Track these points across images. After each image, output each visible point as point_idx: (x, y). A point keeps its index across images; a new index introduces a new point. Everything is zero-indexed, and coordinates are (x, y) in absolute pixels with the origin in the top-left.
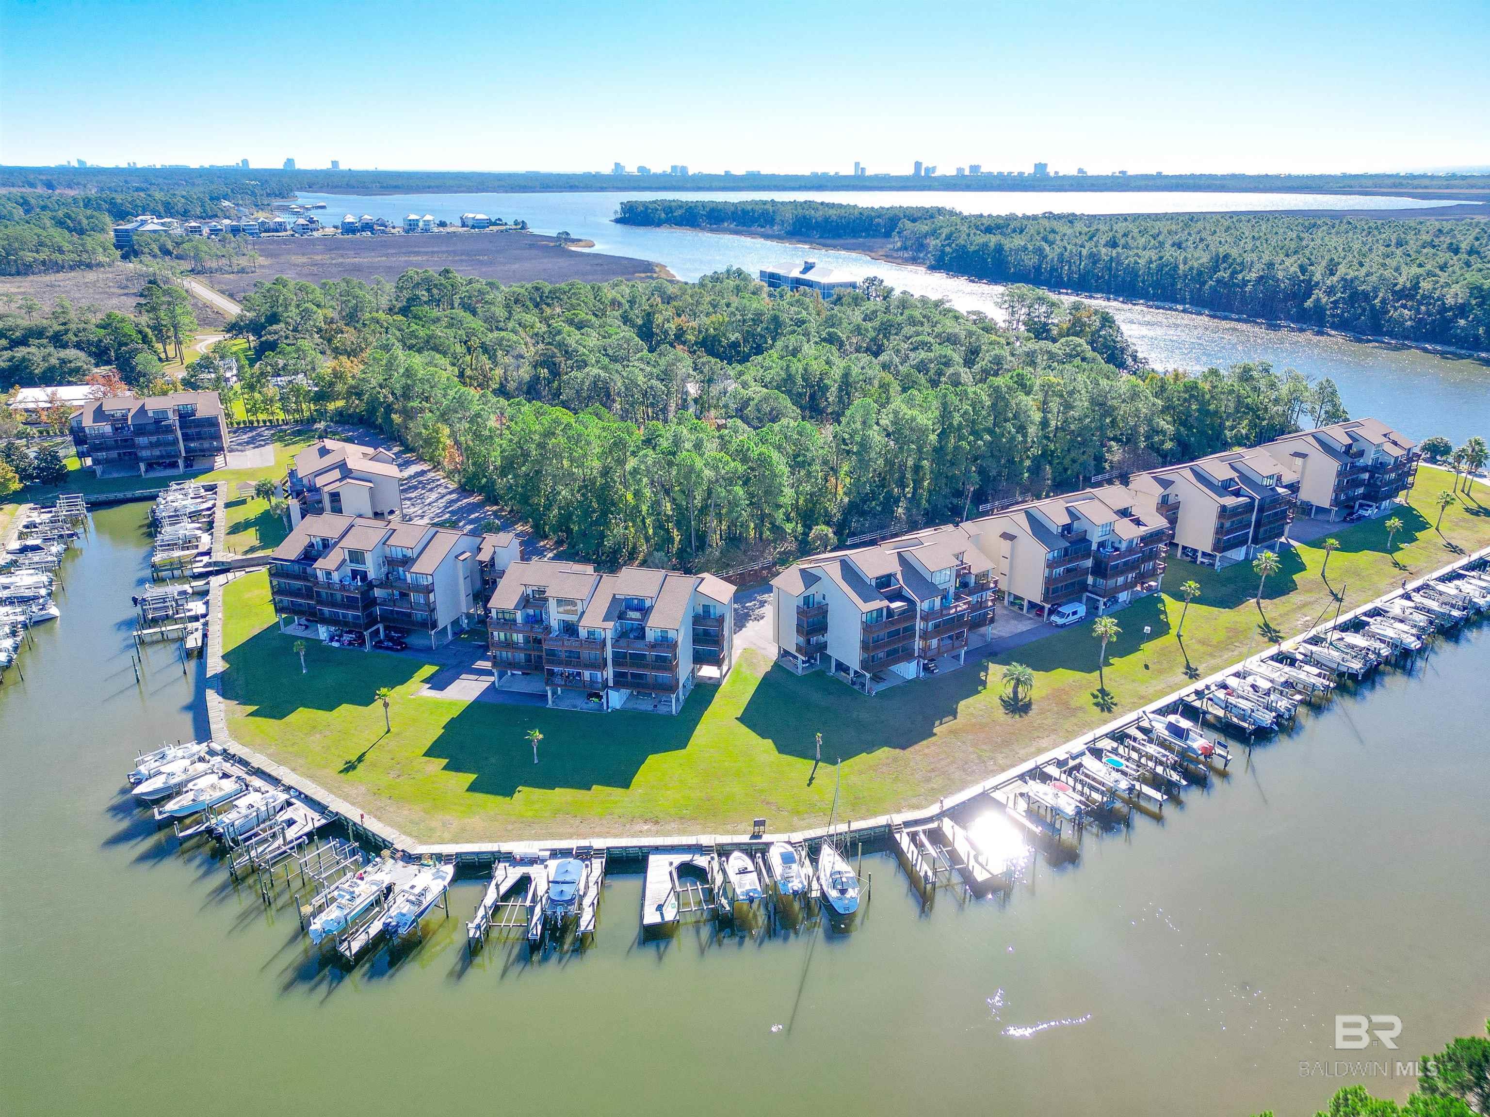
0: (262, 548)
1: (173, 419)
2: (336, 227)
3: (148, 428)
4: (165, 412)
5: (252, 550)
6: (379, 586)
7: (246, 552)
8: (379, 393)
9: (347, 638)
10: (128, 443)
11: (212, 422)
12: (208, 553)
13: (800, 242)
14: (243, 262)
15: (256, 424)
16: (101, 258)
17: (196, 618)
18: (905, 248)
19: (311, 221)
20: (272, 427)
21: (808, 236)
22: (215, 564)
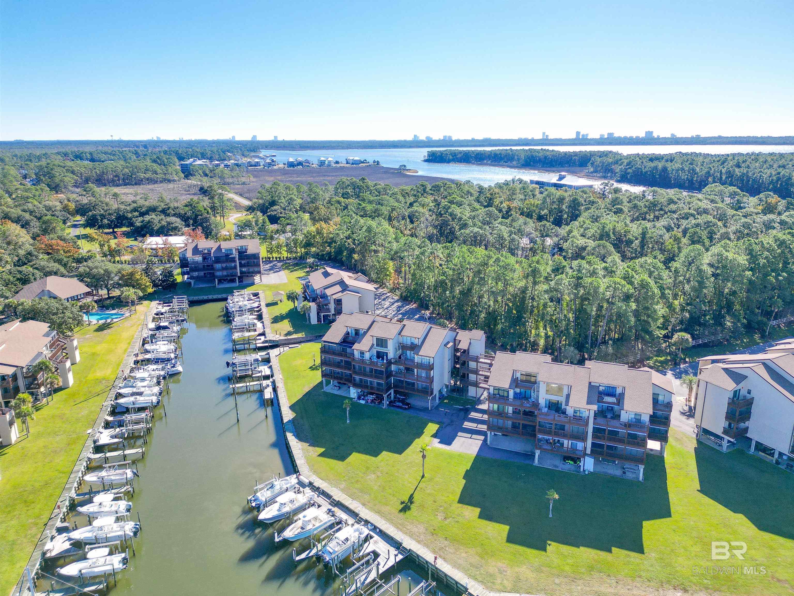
0: (296, 332)
1: (235, 254)
2: (284, 164)
3: (222, 258)
4: (231, 250)
5: (289, 333)
6: (395, 363)
7: (286, 335)
8: (346, 242)
9: (371, 397)
10: (210, 267)
11: (256, 256)
12: (263, 334)
13: (531, 169)
14: (243, 180)
15: (271, 259)
16: (176, 178)
17: (266, 377)
18: (595, 171)
19: (273, 161)
20: (280, 261)
21: (535, 166)
22: (270, 341)
